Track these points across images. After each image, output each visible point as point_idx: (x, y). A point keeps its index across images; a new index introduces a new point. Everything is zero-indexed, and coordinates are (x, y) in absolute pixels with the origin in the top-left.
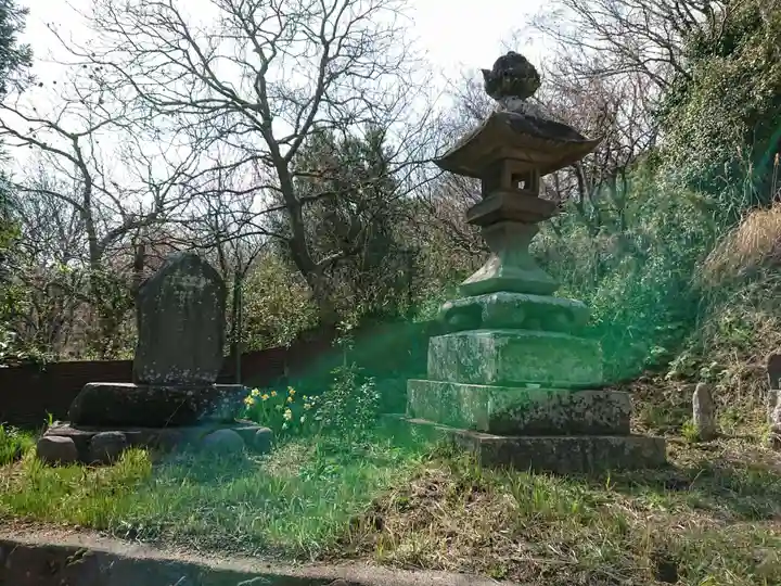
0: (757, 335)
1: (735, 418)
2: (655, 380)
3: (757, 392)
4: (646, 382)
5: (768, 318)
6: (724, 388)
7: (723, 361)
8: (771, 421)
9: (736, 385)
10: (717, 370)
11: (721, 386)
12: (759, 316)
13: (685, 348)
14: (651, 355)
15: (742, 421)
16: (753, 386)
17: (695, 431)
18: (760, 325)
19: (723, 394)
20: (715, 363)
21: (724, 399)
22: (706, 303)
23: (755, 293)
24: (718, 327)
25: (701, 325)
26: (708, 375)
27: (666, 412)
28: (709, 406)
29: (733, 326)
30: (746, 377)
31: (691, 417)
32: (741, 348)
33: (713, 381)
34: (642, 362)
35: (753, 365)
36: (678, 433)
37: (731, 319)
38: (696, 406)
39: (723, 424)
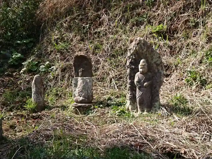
0: (70, 46)
1: (57, 95)
2: (14, 74)
3: (69, 78)
4: (8, 75)
5: (76, 36)
6: (52, 77)
7: (52, 61)
8: (75, 96)
9: (58, 75)
10: (49, 66)
11: (51, 76)
12: (71, 35)
13: (33, 54)
14: (12, 58)
15: (61, 96)
16: (67, 75)
17: (32, 106)
18: (72, 40)
19: (50, 81)
20: (48, 62)
21: (51, 84)
22: (45, 27)
23: (70, 22)
24: (51, 41)
25: (42, 40)
26: (44, 70)
27: (18, 95)
28: (42, 89)
29: (59, 40)
30: (63, 70)
31: (31, 97)
32: (62, 53)
33: (46, 73)
34: (7, 63)
35: (67, 63)
36: (22, 108)
37: (57, 37)
38: (33, 90)
39: (50, 99)
